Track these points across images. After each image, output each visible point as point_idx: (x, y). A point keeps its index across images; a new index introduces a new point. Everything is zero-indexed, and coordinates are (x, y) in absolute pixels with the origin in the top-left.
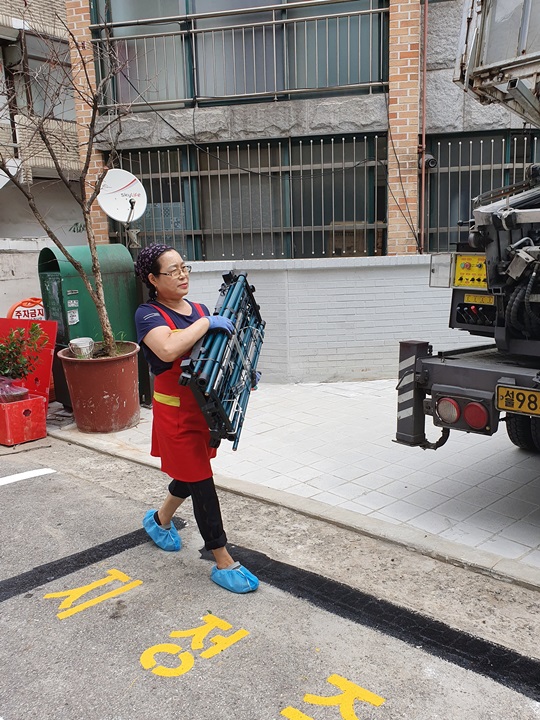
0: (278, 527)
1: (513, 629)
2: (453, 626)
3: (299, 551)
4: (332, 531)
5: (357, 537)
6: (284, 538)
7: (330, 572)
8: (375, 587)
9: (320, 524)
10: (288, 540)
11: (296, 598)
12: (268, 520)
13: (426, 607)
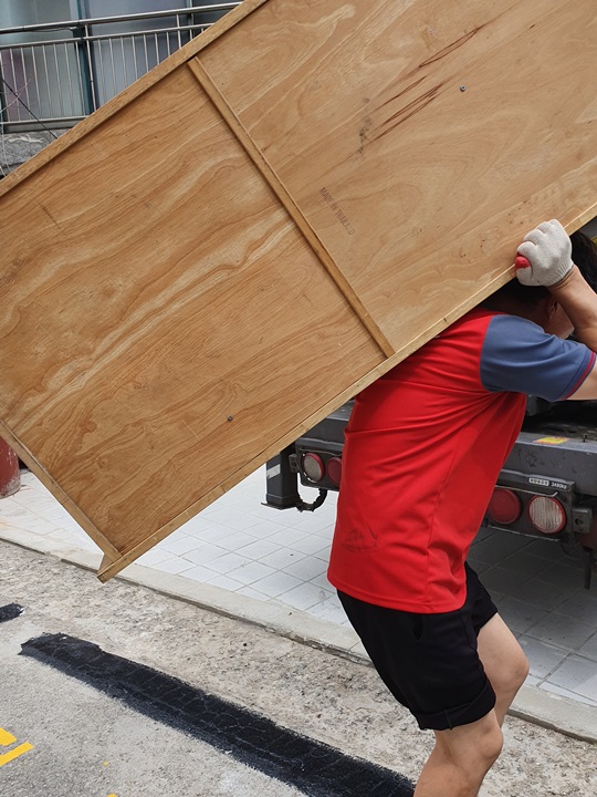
0: (129, 612)
1: (349, 723)
2: (281, 723)
3: (141, 639)
4: (190, 612)
5: (216, 619)
6: (131, 624)
7: (165, 663)
8: (211, 678)
9: (179, 604)
10: (135, 627)
11: (110, 699)
12: (120, 603)
13: (259, 701)
